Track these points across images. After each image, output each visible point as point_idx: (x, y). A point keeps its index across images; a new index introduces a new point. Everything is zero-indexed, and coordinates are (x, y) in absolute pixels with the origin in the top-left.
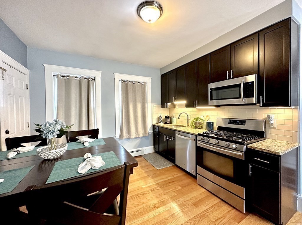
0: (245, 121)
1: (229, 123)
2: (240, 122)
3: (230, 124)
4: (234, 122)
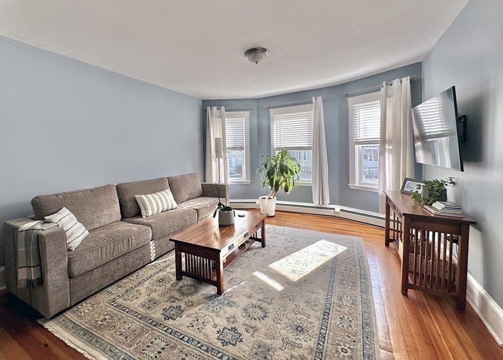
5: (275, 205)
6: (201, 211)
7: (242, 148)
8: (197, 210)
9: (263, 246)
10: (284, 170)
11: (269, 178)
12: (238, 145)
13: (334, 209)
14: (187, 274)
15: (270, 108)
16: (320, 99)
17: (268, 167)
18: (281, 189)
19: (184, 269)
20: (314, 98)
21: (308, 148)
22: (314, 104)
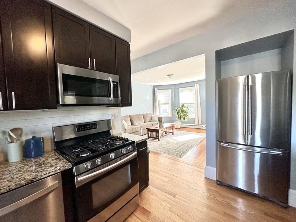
0: (96, 123)
1: (78, 131)
2: (91, 126)
3: (80, 131)
4: (84, 128)
5: (180, 125)
6: (153, 124)
7: (168, 104)
8: (152, 124)
9: (173, 134)
10: (183, 111)
11: (178, 114)
12: (167, 102)
13: (203, 126)
14: (150, 137)
15: (179, 88)
16: (197, 85)
17: (177, 111)
18: (182, 118)
19: (150, 136)
20: (195, 85)
21: (194, 103)
22: (195, 87)
